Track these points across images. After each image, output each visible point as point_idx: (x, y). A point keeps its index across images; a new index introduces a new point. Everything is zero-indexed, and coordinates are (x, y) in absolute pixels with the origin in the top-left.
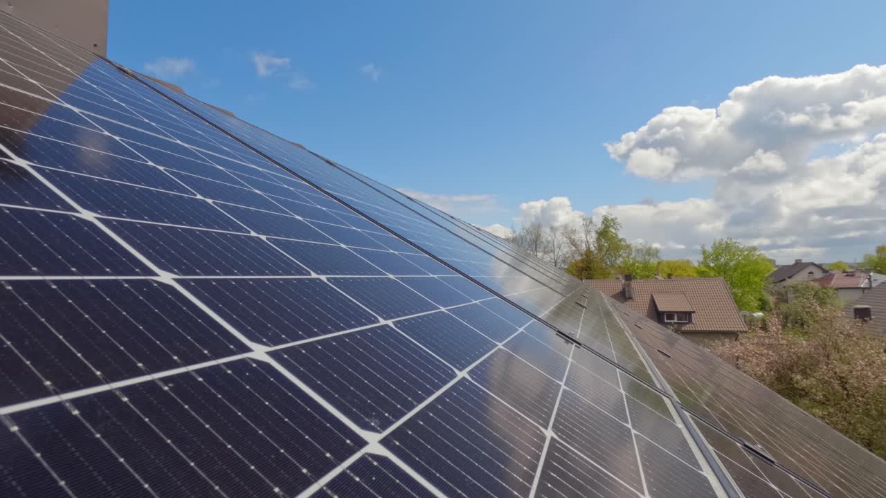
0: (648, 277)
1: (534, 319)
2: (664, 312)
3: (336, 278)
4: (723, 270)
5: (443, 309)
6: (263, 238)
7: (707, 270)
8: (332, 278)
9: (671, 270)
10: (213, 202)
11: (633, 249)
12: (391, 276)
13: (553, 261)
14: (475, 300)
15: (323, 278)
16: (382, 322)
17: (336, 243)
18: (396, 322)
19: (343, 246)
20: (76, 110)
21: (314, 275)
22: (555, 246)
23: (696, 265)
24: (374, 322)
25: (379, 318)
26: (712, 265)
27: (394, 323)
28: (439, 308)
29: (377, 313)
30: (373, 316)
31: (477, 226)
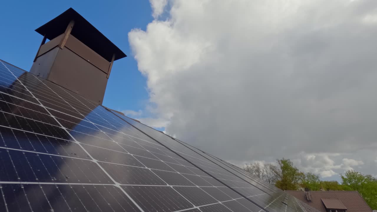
0: (316, 190)
1: (262, 210)
2: (329, 209)
3: (176, 187)
4: (355, 187)
5: (220, 202)
6: (150, 169)
7: (347, 187)
8: (175, 187)
9: (328, 186)
10: (133, 155)
11: (306, 176)
12: (198, 186)
13: (268, 180)
14: (234, 199)
15: (171, 186)
16: (195, 207)
17: (175, 172)
18: (200, 207)
19: (178, 173)
20: (93, 124)
21: (168, 185)
22: (268, 174)
23: (341, 184)
24: (192, 207)
25: (194, 206)
26: (349, 184)
27: (200, 208)
28: (219, 202)
29: (193, 203)
30: (191, 204)
31: (233, 164)
